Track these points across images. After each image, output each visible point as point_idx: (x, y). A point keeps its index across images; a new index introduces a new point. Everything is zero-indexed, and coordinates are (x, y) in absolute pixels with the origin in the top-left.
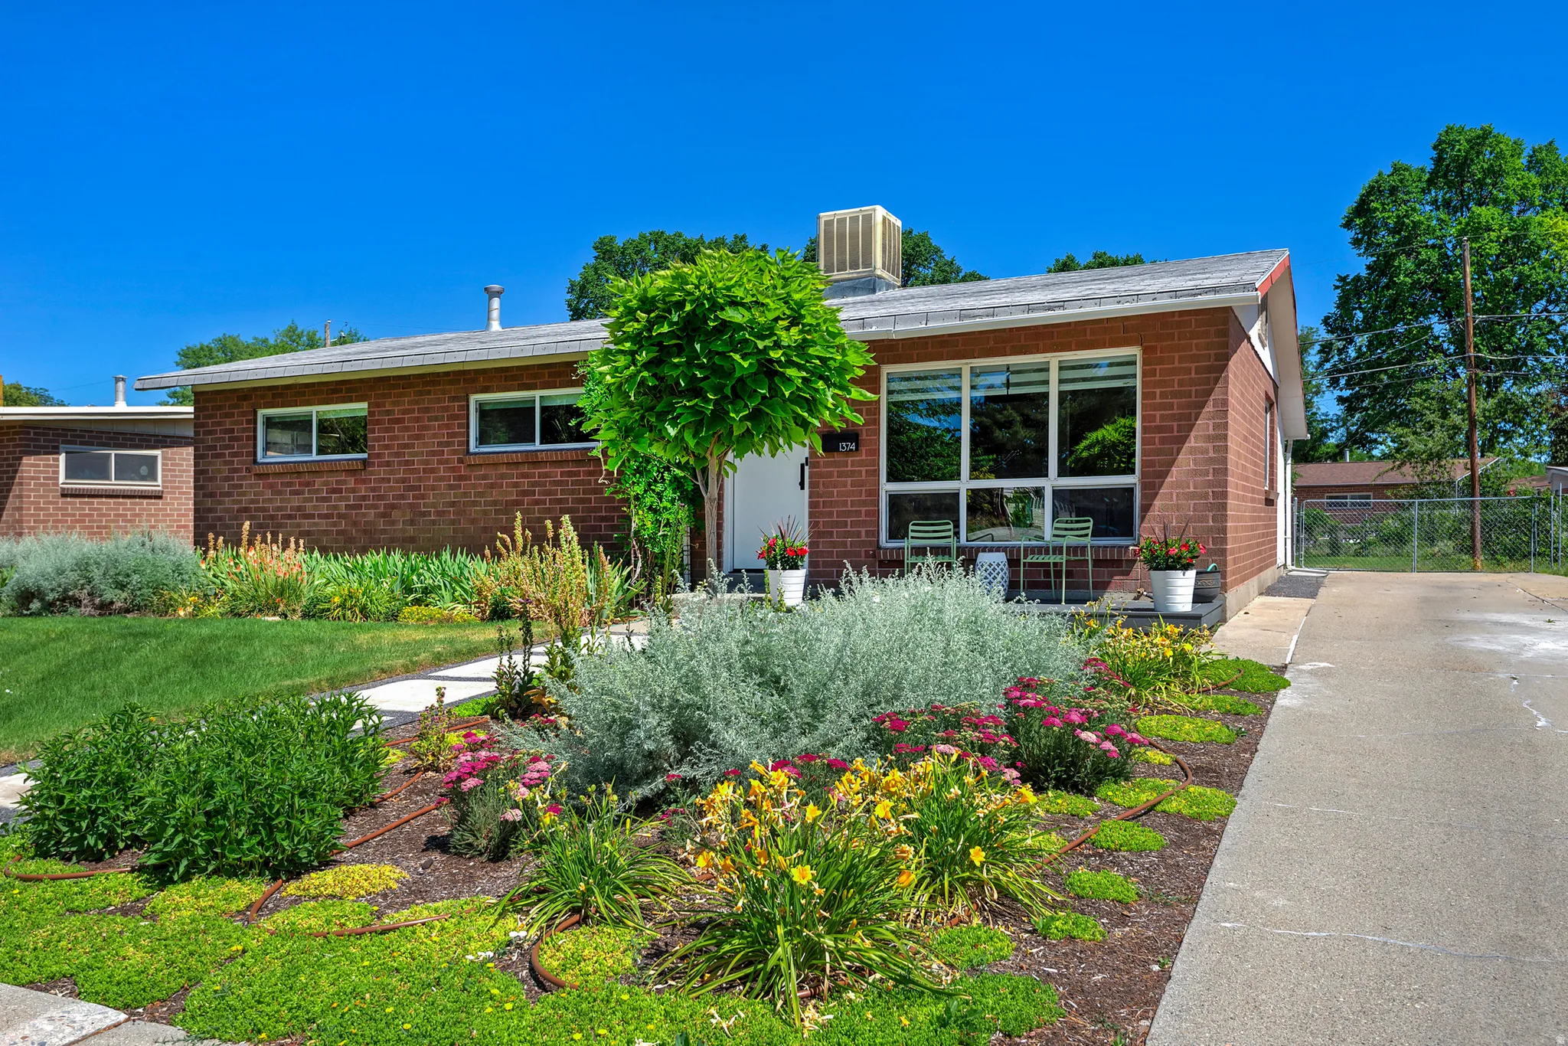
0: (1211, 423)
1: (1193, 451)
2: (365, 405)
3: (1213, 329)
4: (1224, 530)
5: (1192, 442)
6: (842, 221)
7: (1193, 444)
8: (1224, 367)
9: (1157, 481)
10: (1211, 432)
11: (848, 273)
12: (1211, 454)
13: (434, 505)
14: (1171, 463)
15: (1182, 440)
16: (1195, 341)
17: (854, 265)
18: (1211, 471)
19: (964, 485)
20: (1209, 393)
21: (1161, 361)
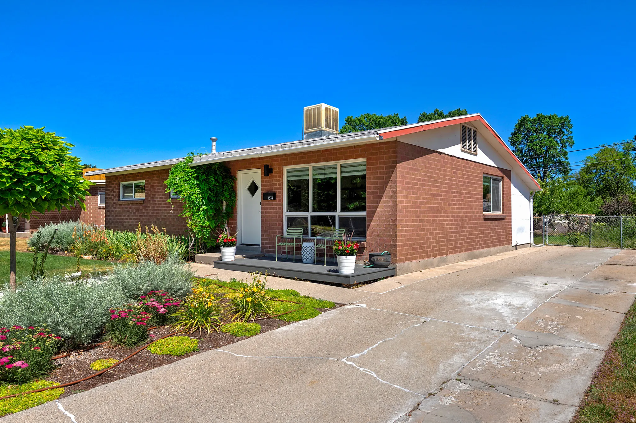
0: (391, 190)
1: (384, 201)
2: (144, 181)
3: (391, 150)
4: (396, 236)
5: (384, 198)
6: (311, 110)
7: (384, 199)
8: (395, 167)
9: (372, 214)
10: (391, 194)
11: (313, 130)
12: (391, 204)
13: (161, 216)
14: (377, 207)
15: (380, 197)
16: (385, 156)
17: (315, 127)
18: (391, 211)
19: (310, 214)
20: (390, 177)
21: (373, 164)
